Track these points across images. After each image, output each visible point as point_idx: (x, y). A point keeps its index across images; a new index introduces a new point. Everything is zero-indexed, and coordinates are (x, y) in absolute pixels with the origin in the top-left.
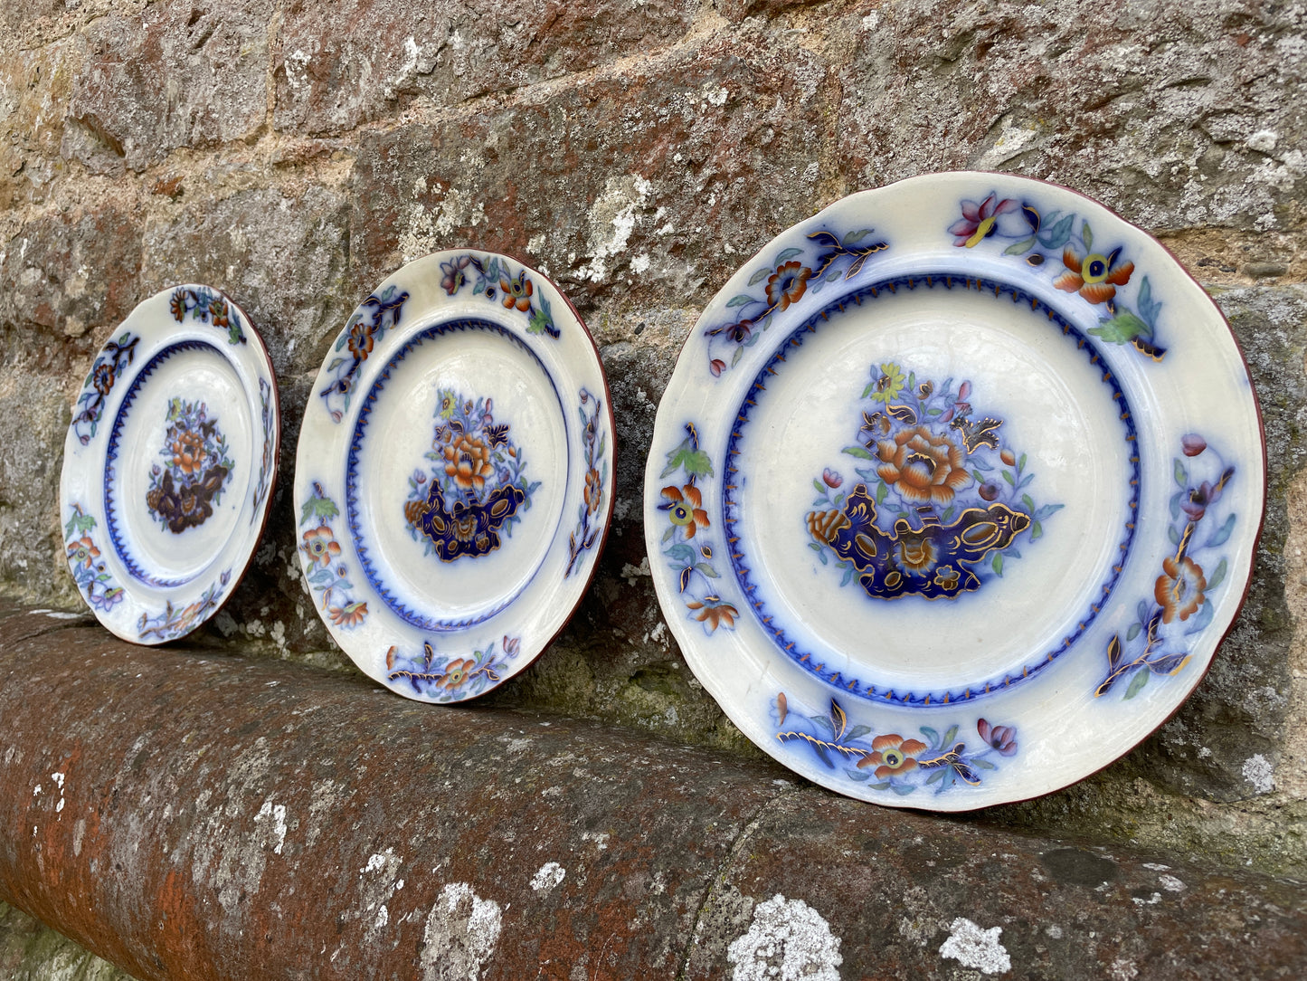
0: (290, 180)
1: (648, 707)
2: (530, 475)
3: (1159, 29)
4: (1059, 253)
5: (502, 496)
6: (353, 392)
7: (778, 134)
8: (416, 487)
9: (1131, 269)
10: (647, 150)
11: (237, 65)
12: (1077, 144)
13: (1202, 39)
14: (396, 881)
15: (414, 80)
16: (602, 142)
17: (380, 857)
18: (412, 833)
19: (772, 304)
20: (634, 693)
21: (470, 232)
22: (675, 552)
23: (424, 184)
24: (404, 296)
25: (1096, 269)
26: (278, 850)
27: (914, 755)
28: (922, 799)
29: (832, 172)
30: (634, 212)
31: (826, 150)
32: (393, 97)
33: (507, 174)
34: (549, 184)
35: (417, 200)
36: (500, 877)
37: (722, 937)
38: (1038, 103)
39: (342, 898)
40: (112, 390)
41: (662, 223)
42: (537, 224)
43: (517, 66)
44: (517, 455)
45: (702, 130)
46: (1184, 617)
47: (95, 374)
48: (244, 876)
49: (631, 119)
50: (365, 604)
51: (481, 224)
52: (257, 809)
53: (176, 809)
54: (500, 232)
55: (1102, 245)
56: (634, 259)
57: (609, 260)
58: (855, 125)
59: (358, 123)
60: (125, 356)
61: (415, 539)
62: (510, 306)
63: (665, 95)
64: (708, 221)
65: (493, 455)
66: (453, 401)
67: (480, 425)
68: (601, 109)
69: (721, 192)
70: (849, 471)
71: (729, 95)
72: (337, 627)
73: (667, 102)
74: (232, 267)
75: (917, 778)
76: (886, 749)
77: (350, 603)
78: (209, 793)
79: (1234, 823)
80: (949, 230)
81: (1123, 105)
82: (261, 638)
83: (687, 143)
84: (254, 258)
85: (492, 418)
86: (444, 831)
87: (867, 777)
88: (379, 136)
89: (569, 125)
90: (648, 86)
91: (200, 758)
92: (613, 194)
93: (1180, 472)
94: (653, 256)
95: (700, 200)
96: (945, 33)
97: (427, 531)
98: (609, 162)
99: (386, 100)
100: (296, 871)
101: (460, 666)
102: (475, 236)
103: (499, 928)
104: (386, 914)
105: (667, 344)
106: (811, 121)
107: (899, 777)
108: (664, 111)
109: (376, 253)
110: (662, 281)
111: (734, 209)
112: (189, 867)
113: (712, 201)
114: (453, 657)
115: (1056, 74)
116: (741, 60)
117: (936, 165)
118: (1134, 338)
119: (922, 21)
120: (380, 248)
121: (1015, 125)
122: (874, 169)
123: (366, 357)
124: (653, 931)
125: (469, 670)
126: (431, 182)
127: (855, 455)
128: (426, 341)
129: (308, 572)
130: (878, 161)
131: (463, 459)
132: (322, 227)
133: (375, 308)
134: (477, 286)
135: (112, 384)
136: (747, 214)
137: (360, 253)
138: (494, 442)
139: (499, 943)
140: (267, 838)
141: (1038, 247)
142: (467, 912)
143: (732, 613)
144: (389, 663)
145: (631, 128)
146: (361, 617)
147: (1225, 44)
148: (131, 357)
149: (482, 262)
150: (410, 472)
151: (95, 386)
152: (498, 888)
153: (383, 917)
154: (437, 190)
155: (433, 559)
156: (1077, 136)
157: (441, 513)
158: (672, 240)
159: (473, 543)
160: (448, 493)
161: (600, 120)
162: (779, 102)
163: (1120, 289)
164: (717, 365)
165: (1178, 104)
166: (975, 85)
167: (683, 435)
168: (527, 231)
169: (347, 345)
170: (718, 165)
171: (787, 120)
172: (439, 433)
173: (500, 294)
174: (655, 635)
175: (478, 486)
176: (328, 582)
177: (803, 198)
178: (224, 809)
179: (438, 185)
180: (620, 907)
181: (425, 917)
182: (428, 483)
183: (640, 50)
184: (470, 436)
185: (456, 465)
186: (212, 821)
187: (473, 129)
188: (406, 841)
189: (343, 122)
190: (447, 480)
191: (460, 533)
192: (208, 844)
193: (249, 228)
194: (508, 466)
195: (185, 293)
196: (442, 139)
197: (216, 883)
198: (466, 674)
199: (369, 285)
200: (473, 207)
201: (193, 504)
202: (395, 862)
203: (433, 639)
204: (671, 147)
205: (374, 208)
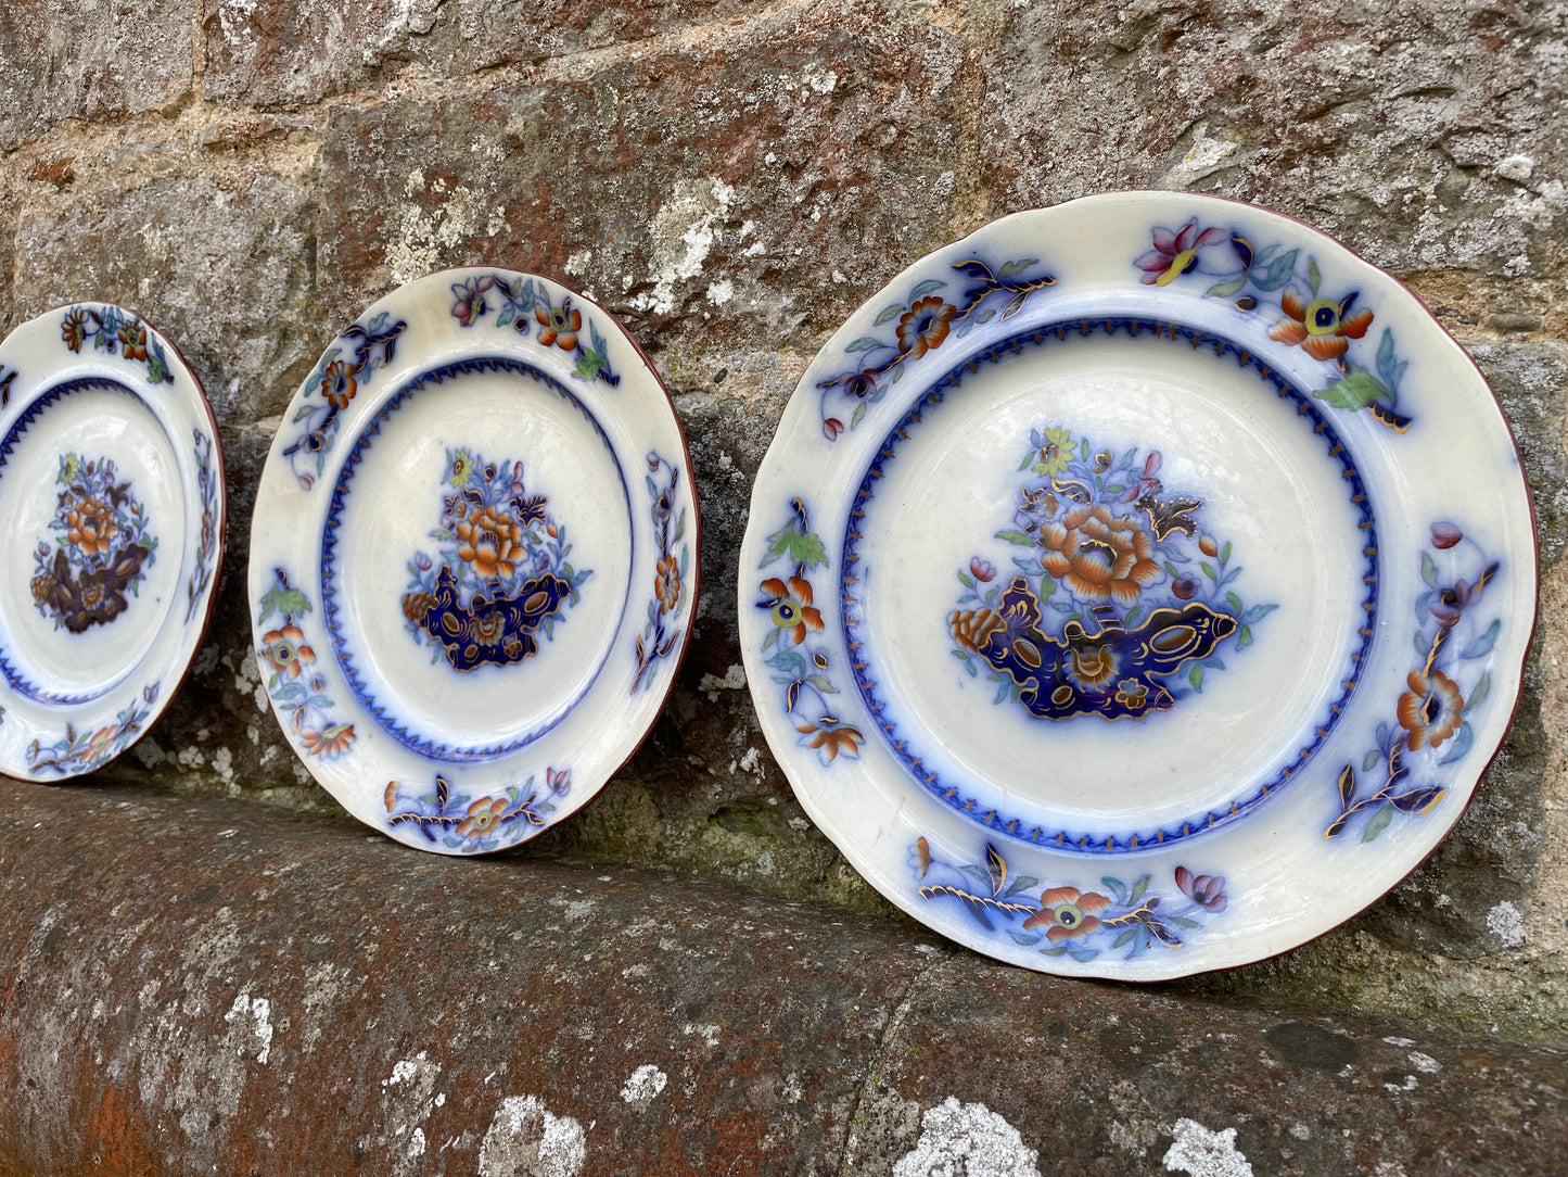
0: (227, 167)
1: (734, 853)
2: (577, 561)
3: (1393, 24)
4: (1277, 296)
5: (540, 588)
6: (329, 449)
7: (902, 134)
8: (418, 576)
9: (1370, 319)
10: (728, 147)
11: (149, 11)
12: (1288, 162)
13: (1444, 40)
14: (434, 1095)
15: (405, 41)
16: (668, 134)
17: (409, 1065)
18: (452, 1031)
19: (904, 349)
20: (715, 835)
21: (486, 244)
22: (781, 661)
23: (421, 179)
24: (400, 326)
25: (1324, 317)
26: (262, 1058)
27: (1096, 912)
28: (1109, 966)
29: (971, 184)
30: (712, 226)
31: (963, 156)
32: (374, 62)
33: (537, 171)
34: (595, 185)
35: (411, 200)
36: (578, 1087)
37: (883, 1155)
38: (1241, 109)
39: (359, 1120)
41: (749, 241)
42: (580, 237)
43: (548, 30)
44: (559, 535)
45: (803, 123)
46: (1435, 743)
48: (215, 1093)
49: (706, 106)
50: (352, 727)
51: (501, 234)
52: (228, 1005)
53: (110, 1006)
54: (527, 245)
55: (1332, 289)
56: (712, 287)
57: (678, 286)
58: (1002, 126)
59: (325, 95)
61: (418, 642)
62: (549, 342)
63: (752, 77)
64: (811, 241)
65: (526, 535)
66: (468, 463)
67: (506, 497)
68: (666, 90)
69: (827, 204)
70: (1004, 560)
71: (838, 80)
72: (315, 758)
73: (755, 86)
74: (147, 280)
75: (1099, 940)
76: (1059, 905)
77: (330, 726)
78: (156, 984)
79: (1475, 982)
80: (1136, 263)
81: (1347, 116)
82: (199, 770)
83: (783, 139)
84: (179, 269)
85: (522, 487)
86: (495, 1027)
87: (1036, 941)
88: (356, 113)
89: (622, 110)
90: (729, 64)
91: (139, 937)
92: (683, 201)
93: (1428, 568)
94: (737, 283)
95: (799, 213)
96: (1122, 15)
97: (434, 633)
98: (678, 160)
99: (365, 66)
100: (290, 1086)
101: (487, 806)
102: (492, 249)
103: (582, 1153)
104: (422, 1139)
105: (757, 397)
106: (945, 119)
107: (1078, 939)
108: (751, 98)
109: (355, 268)
110: (750, 315)
111: (845, 226)
112: (135, 1083)
113: (816, 216)
114: (478, 794)
115: (1262, 74)
116: (854, 37)
117: (1109, 180)
118: (1371, 404)
120: (360, 261)
121: (1210, 134)
122: (1028, 183)
123: (346, 404)
124: (792, 1151)
125: (501, 812)
126: (430, 176)
127: (1012, 541)
128: (429, 385)
129: (272, 685)
130: (1033, 173)
131: (483, 539)
132: (276, 231)
133: (359, 341)
134: (502, 316)
136: (862, 234)
137: (331, 268)
138: (527, 518)
140: (246, 1043)
141: (1250, 288)
142: (536, 1133)
143: (855, 738)
144: (388, 805)
145: (706, 117)
146: (347, 744)
147: (1472, 48)
148: (6, 397)
149: (511, 284)
150: (409, 556)
152: (578, 1101)
153: (419, 1143)
154: (439, 187)
155: (444, 669)
156: (1289, 152)
157: (453, 609)
158: (764, 264)
159: (499, 648)
160: (465, 584)
161: (667, 105)
162: (903, 93)
163: (1354, 344)
164: (832, 425)
165: (1414, 118)
166: (1158, 83)
167: (789, 513)
168: (565, 245)
169: (320, 388)
170: (824, 170)
171: (913, 117)
172: (449, 506)
173: (535, 326)
174: (745, 764)
175: (506, 574)
176: (299, 698)
177: (933, 215)
178: (180, 1006)
179: (441, 180)
180: (745, 1121)
181: (479, 1141)
182: (436, 569)
183: (714, 17)
184: (493, 509)
185: (474, 547)
186: (163, 1022)
187: (488, 110)
188: (444, 1043)
189: (303, 92)
190: (461, 566)
191: (481, 635)
192: (160, 1052)
193: (171, 228)
194: (547, 550)
195: (82, 314)
196: (445, 121)
197: (174, 1103)
198: (496, 817)
199: (347, 311)
200: (490, 212)
201: (99, 595)
202: (431, 1070)
203: (450, 772)
204: (761, 145)
205: (350, 209)
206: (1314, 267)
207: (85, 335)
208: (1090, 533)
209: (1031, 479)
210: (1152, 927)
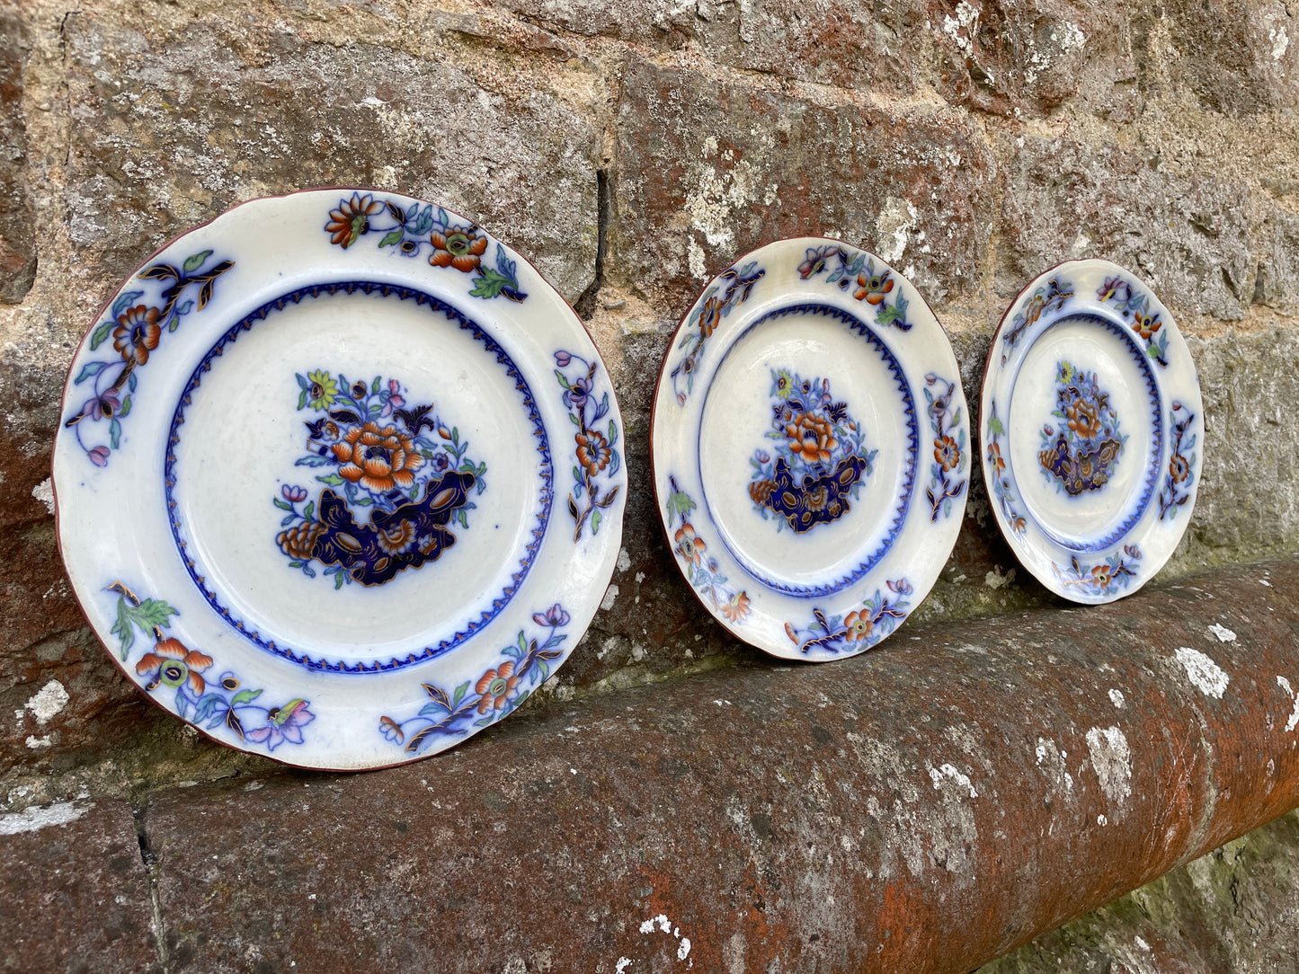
0: (488, 65)
2: (869, 445)
4: (1133, 313)
5: (848, 466)
6: (696, 371)
7: (980, 199)
8: (760, 468)
9: (1160, 325)
10: (913, 183)
14: (1061, 754)
15: (690, 20)
16: (881, 164)
17: (1040, 747)
19: (1027, 320)
21: (764, 211)
22: (997, 489)
23: (715, 146)
24: (760, 274)
26: (974, 794)
27: (1108, 573)
28: (1123, 593)
30: (906, 231)
31: (995, 216)
32: (665, 26)
33: (800, 164)
34: (840, 186)
35: (706, 160)
36: (1101, 713)
38: (1093, 225)
39: (1038, 789)
40: (153, 355)
41: (923, 243)
42: (832, 220)
43: (797, 58)
44: (856, 428)
45: (946, 180)
46: (1183, 480)
47: (118, 323)
49: (899, 153)
50: (744, 593)
51: (775, 203)
52: (929, 781)
53: (855, 834)
54: (794, 218)
55: (1152, 312)
56: (907, 268)
58: (1013, 206)
59: (600, 33)
60: (191, 292)
61: (766, 518)
62: (860, 298)
63: (922, 144)
64: (950, 250)
65: (835, 430)
66: (789, 381)
67: (820, 404)
68: (875, 134)
69: (956, 230)
70: (1055, 425)
71: (961, 160)
72: (735, 623)
73: (924, 150)
74: (392, 170)
75: (1115, 583)
76: (1098, 575)
77: (732, 596)
78: (873, 799)
80: (1097, 291)
83: (940, 187)
84: (438, 164)
85: (830, 396)
89: (854, 140)
92: (891, 211)
93: (1172, 418)
94: (917, 268)
95: (944, 232)
96: (1061, 170)
97: (777, 509)
98: (887, 183)
99: (654, 25)
100: (997, 798)
101: (856, 617)
102: (768, 215)
103: (1123, 738)
104: (1069, 777)
107: (1109, 585)
108: (923, 156)
109: (658, 208)
110: (924, 289)
111: (962, 245)
112: (906, 870)
113: (950, 236)
114: (845, 613)
118: (1158, 357)
119: (1050, 157)
120: (663, 203)
121: (1082, 233)
122: (1024, 238)
123: (711, 333)
125: (868, 617)
126: (724, 144)
127: (1059, 416)
128: (768, 320)
129: (691, 576)
131: (807, 436)
132: (568, 154)
133: (731, 281)
134: (833, 275)
135: (155, 344)
138: (835, 418)
139: (1129, 745)
140: (958, 793)
141: (1127, 308)
142: (1104, 742)
143: (1023, 521)
144: (793, 640)
145: (900, 160)
146: (747, 607)
148: (206, 296)
149: (849, 256)
150: (751, 453)
151: (117, 347)
152: (1107, 719)
153: (1068, 780)
154: (729, 156)
155: (788, 533)
157: (791, 489)
158: (929, 259)
159: (826, 511)
160: (796, 469)
161: (879, 144)
163: (1154, 334)
164: (1004, 358)
166: (1066, 204)
167: (992, 407)
168: (822, 224)
169: (699, 319)
170: (956, 210)
171: (984, 190)
172: (778, 413)
173: (853, 286)
175: (825, 459)
176: (708, 581)
178: (903, 801)
179: (731, 151)
181: (1090, 761)
182: (773, 461)
184: (811, 413)
185: (801, 442)
186: (899, 817)
187: (761, 105)
188: (1042, 728)
189: (566, 17)
190: (792, 458)
191: (813, 505)
192: (911, 837)
193: (418, 114)
194: (850, 439)
195: (372, 204)
196: (730, 102)
197: (936, 860)
198: (868, 622)
199: (654, 245)
200: (766, 185)
201: (407, 535)
202: (1050, 743)
203: (821, 603)
204: (929, 186)
205: (654, 154)
206: (1148, 303)
207: (366, 229)
208: (1081, 410)
209: (1059, 386)
210: (1124, 572)
